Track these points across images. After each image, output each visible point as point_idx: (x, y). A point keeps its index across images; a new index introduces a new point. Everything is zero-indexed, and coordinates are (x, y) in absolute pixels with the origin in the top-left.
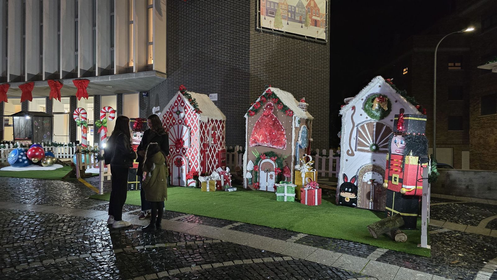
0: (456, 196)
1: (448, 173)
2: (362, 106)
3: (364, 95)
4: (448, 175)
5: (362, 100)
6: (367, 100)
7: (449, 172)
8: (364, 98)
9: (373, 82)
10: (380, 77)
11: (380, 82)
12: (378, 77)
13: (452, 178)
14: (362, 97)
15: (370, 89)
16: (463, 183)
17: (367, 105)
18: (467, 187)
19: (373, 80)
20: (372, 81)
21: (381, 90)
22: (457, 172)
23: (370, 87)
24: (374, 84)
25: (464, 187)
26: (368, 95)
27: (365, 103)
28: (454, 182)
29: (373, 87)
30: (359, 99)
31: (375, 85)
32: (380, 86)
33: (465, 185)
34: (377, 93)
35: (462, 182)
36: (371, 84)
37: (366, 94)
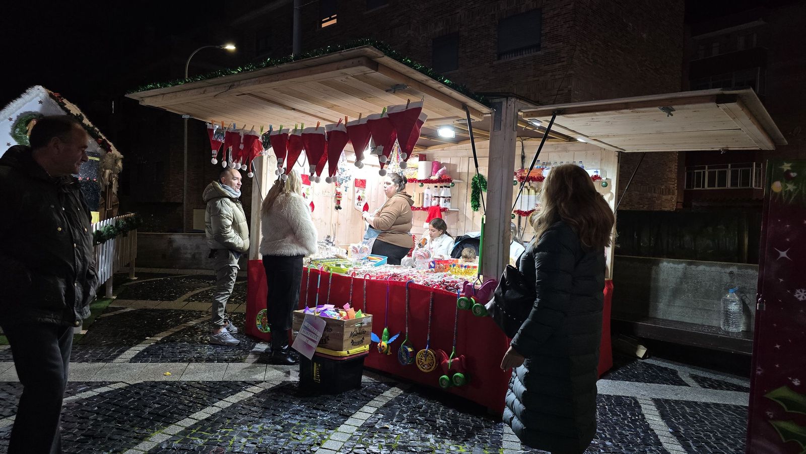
0: (180, 268)
1: (170, 238)
2: (10, 130)
3: (14, 113)
4: (171, 242)
5: (11, 119)
6: (18, 122)
7: (172, 237)
8: (14, 118)
9: (28, 94)
10: (40, 87)
11: (41, 94)
12: (37, 87)
13: (175, 245)
14: (10, 115)
15: (24, 104)
16: (189, 251)
17: (18, 130)
18: (194, 256)
19: (30, 91)
20: (27, 91)
21: (43, 108)
22: (181, 236)
23: (24, 101)
24: (31, 97)
25: (189, 256)
26: (21, 114)
27: (15, 127)
28: (178, 249)
29: (29, 101)
30: (5, 118)
31: (33, 98)
32: (40, 102)
33: (190, 253)
34: (37, 112)
35: (187, 249)
36: (25, 97)
37: (16, 110)
